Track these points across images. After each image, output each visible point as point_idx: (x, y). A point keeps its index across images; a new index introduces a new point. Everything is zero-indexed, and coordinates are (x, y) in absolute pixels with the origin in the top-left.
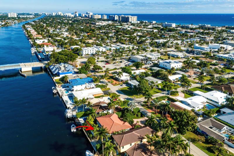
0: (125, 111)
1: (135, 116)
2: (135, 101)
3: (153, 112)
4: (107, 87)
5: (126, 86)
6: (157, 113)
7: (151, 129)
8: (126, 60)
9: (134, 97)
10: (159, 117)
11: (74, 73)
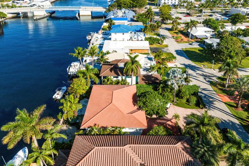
0: (160, 85)
1: (184, 101)
2: (200, 72)
3: (232, 102)
4: (163, 43)
5: (198, 47)
6: (240, 108)
7: (188, 156)
8: (220, 14)
9: (202, 66)
10: (242, 119)
11: (130, 20)
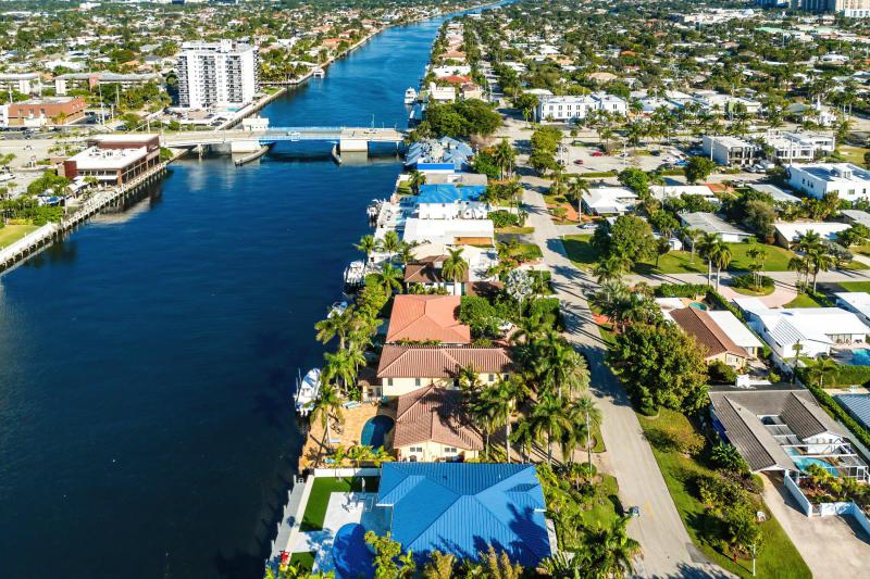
4: (524, 223)
5: (593, 232)
7: (509, 359)
8: (680, 149)
9: (586, 269)
